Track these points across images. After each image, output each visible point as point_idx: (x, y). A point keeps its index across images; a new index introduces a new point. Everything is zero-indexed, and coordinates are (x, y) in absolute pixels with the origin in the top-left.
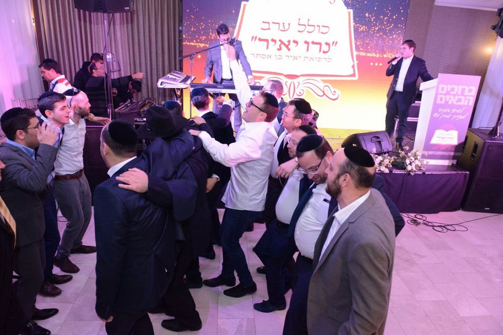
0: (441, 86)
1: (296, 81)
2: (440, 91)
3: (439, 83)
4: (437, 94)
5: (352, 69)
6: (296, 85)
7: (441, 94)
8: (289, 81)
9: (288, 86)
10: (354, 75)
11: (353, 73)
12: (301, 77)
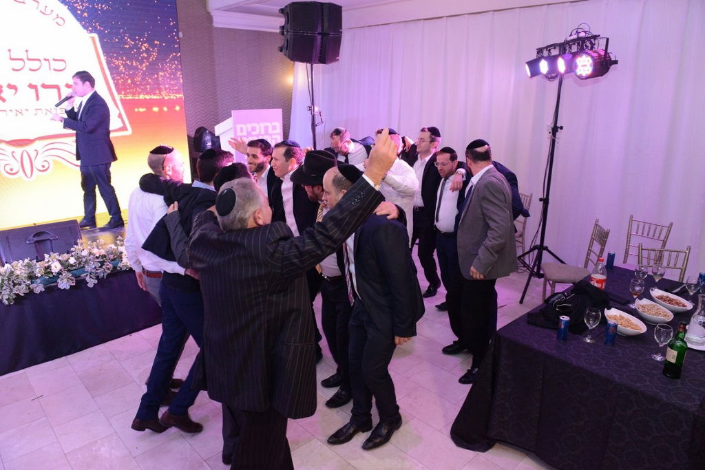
0: (239, 126)
1: (30, 149)
5: (120, 120)
6: (33, 155)
8: (18, 151)
9: (19, 160)
10: (124, 128)
11: (121, 125)
12: (37, 142)
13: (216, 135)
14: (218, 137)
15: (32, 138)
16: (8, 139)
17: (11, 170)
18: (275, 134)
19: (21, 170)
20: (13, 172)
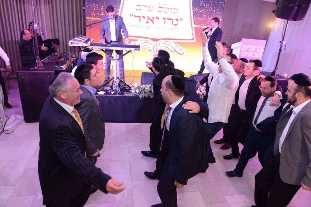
0: (243, 46)
1: (158, 42)
2: (243, 49)
3: (242, 44)
4: (241, 51)
5: (192, 36)
6: (158, 45)
7: (243, 51)
8: (154, 42)
9: (153, 46)
10: (193, 39)
11: (192, 38)
12: (161, 40)
13: (232, 48)
14: (232, 49)
15: (159, 39)
16: (151, 38)
17: (150, 49)
18: (260, 52)
19: (153, 51)
20: (150, 50)
